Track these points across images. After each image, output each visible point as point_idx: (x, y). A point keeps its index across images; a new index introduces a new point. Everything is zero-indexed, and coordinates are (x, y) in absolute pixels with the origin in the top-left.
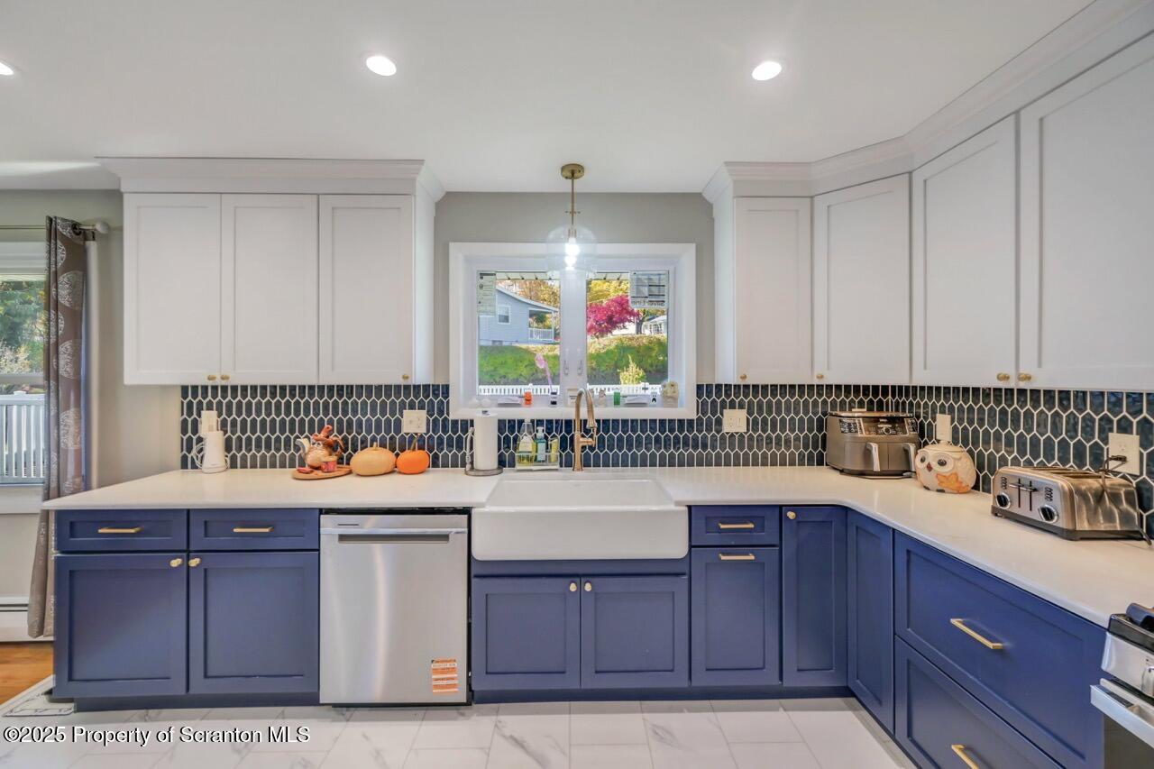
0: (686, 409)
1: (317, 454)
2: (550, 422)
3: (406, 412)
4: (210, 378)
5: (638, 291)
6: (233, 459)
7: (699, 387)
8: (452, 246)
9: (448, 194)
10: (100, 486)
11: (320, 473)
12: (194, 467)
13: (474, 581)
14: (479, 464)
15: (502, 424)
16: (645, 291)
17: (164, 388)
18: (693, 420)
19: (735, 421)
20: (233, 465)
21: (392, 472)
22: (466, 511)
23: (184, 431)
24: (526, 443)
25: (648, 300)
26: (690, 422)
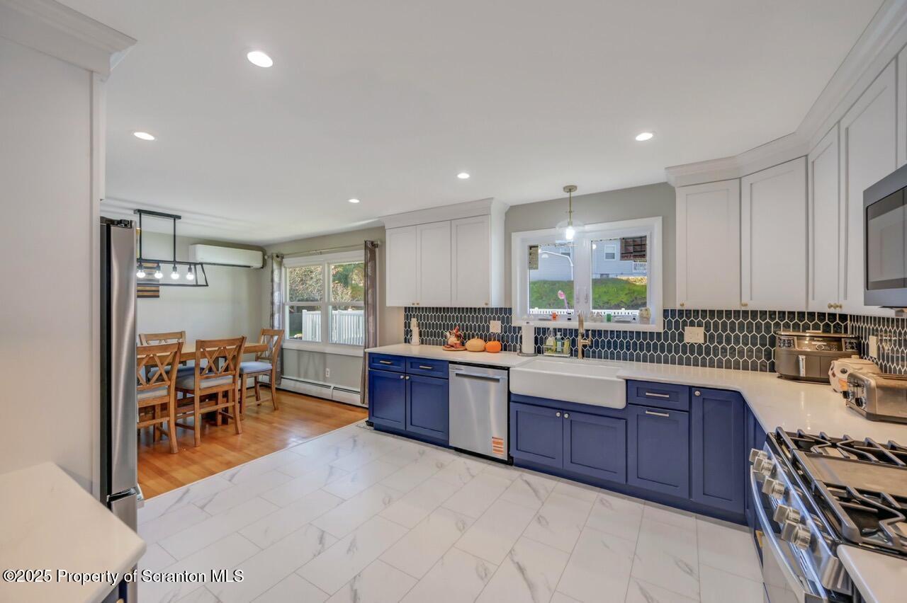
0: (656, 326)
1: (452, 339)
2: (565, 330)
3: (491, 322)
4: (413, 304)
5: (626, 249)
6: (422, 340)
7: (665, 311)
8: (513, 234)
9: (511, 207)
10: (380, 346)
11: (453, 349)
12: (409, 342)
13: (511, 403)
14: (524, 350)
15: (538, 330)
16: (631, 249)
17: (399, 308)
18: (661, 333)
19: (694, 335)
20: (422, 343)
21: (483, 351)
22: (508, 369)
23: (405, 327)
24: (550, 341)
25: (632, 255)
26: (659, 334)
